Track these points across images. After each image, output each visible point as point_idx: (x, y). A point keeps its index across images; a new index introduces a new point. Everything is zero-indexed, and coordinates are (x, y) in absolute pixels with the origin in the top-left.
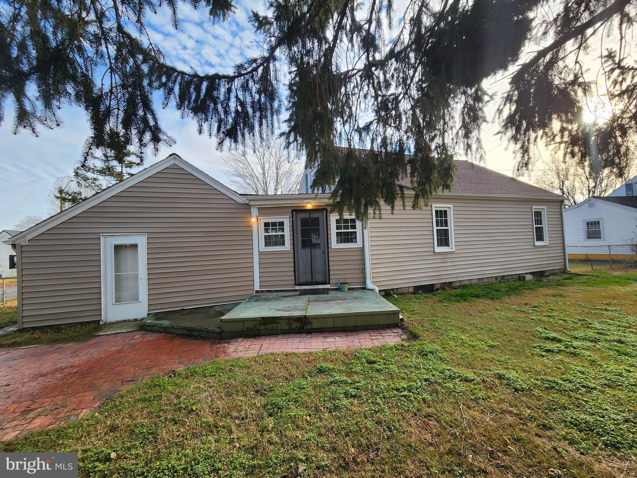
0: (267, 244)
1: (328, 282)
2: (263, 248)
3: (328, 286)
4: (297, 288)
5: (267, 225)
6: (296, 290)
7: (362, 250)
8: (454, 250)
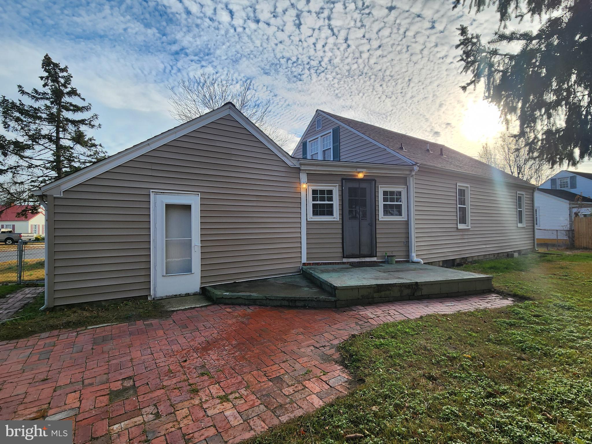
0: (315, 213)
1: (375, 255)
2: (312, 218)
3: (375, 259)
4: (345, 260)
5: (314, 192)
6: (344, 263)
7: (407, 223)
8: (469, 227)
